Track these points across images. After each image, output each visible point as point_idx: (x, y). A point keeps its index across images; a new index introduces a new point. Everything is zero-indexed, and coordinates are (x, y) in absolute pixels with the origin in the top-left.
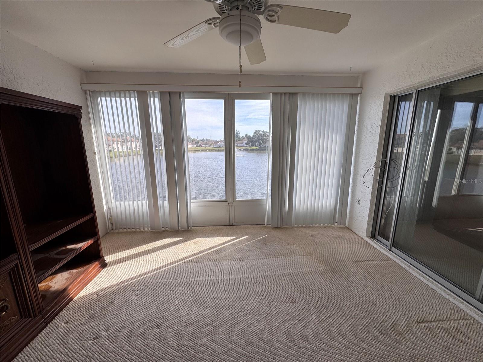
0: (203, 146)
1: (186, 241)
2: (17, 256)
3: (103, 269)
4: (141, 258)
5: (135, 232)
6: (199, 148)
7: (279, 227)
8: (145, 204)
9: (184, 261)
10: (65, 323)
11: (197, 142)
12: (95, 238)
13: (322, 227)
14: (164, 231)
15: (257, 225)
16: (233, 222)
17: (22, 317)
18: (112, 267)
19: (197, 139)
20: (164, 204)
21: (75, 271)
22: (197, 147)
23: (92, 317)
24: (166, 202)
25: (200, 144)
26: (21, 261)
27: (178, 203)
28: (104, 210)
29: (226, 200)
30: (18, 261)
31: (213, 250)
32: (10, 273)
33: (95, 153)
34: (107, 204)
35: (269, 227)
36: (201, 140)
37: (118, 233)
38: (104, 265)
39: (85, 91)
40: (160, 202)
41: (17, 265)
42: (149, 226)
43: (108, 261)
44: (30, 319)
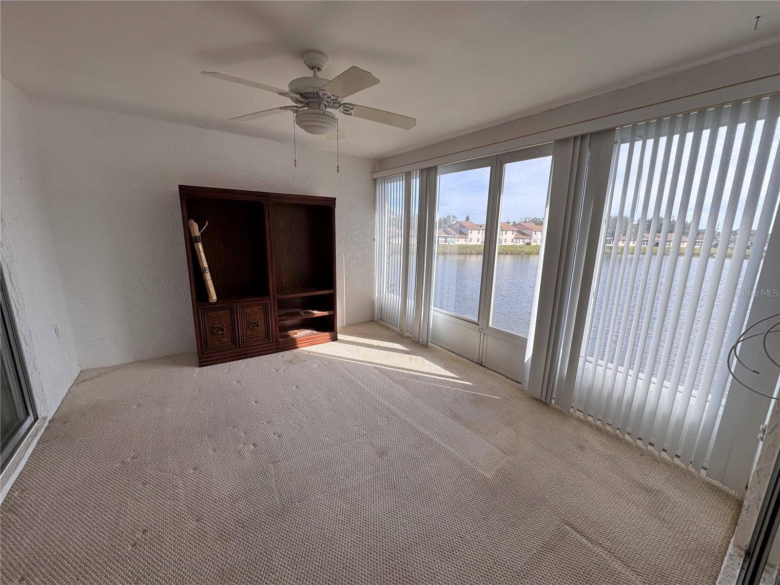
2: (268, 298)
3: (332, 341)
7: (544, 401)
10: (282, 356)
12: (332, 313)
16: (483, 361)
17: (266, 337)
18: (340, 343)
23: (290, 361)
24: (414, 303)
26: (270, 302)
27: (423, 308)
29: (478, 323)
30: (268, 301)
32: (264, 306)
38: (334, 339)
39: (375, 180)
40: (409, 301)
41: (268, 303)
42: (399, 326)
43: (340, 336)
44: (269, 342)
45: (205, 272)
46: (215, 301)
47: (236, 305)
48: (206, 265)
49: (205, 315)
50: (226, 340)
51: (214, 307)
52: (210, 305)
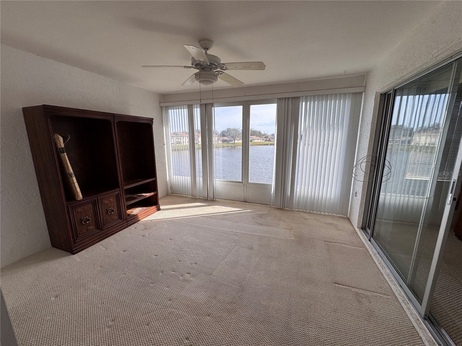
0: (272, 140)
1: (209, 206)
2: (119, 190)
3: (158, 211)
4: (178, 210)
5: (182, 197)
6: (267, 142)
7: (282, 208)
8: (189, 178)
9: (200, 216)
10: (135, 228)
11: (267, 137)
12: (155, 193)
13: (322, 215)
14: (199, 198)
15: (265, 204)
16: (247, 199)
17: (119, 218)
18: (162, 211)
19: (267, 134)
20: (200, 180)
21: (145, 208)
22: (266, 142)
23: (145, 229)
24: (201, 179)
25: (269, 139)
26: (120, 192)
27: (208, 181)
28: (167, 180)
29: (242, 182)
30: (119, 192)
31: (221, 214)
32: (116, 196)
33: (164, 144)
34: (170, 177)
35: (273, 208)
36: (271, 135)
37: (173, 196)
38: (159, 209)
39: (162, 107)
40: (197, 179)
41: (119, 193)
42: (191, 194)
43: (161, 207)
44: (122, 221)
45: (71, 176)
46: (82, 198)
47: (97, 199)
48: (71, 171)
49: (74, 211)
50: (91, 227)
51: (81, 204)
52: (79, 202)
